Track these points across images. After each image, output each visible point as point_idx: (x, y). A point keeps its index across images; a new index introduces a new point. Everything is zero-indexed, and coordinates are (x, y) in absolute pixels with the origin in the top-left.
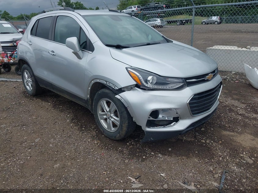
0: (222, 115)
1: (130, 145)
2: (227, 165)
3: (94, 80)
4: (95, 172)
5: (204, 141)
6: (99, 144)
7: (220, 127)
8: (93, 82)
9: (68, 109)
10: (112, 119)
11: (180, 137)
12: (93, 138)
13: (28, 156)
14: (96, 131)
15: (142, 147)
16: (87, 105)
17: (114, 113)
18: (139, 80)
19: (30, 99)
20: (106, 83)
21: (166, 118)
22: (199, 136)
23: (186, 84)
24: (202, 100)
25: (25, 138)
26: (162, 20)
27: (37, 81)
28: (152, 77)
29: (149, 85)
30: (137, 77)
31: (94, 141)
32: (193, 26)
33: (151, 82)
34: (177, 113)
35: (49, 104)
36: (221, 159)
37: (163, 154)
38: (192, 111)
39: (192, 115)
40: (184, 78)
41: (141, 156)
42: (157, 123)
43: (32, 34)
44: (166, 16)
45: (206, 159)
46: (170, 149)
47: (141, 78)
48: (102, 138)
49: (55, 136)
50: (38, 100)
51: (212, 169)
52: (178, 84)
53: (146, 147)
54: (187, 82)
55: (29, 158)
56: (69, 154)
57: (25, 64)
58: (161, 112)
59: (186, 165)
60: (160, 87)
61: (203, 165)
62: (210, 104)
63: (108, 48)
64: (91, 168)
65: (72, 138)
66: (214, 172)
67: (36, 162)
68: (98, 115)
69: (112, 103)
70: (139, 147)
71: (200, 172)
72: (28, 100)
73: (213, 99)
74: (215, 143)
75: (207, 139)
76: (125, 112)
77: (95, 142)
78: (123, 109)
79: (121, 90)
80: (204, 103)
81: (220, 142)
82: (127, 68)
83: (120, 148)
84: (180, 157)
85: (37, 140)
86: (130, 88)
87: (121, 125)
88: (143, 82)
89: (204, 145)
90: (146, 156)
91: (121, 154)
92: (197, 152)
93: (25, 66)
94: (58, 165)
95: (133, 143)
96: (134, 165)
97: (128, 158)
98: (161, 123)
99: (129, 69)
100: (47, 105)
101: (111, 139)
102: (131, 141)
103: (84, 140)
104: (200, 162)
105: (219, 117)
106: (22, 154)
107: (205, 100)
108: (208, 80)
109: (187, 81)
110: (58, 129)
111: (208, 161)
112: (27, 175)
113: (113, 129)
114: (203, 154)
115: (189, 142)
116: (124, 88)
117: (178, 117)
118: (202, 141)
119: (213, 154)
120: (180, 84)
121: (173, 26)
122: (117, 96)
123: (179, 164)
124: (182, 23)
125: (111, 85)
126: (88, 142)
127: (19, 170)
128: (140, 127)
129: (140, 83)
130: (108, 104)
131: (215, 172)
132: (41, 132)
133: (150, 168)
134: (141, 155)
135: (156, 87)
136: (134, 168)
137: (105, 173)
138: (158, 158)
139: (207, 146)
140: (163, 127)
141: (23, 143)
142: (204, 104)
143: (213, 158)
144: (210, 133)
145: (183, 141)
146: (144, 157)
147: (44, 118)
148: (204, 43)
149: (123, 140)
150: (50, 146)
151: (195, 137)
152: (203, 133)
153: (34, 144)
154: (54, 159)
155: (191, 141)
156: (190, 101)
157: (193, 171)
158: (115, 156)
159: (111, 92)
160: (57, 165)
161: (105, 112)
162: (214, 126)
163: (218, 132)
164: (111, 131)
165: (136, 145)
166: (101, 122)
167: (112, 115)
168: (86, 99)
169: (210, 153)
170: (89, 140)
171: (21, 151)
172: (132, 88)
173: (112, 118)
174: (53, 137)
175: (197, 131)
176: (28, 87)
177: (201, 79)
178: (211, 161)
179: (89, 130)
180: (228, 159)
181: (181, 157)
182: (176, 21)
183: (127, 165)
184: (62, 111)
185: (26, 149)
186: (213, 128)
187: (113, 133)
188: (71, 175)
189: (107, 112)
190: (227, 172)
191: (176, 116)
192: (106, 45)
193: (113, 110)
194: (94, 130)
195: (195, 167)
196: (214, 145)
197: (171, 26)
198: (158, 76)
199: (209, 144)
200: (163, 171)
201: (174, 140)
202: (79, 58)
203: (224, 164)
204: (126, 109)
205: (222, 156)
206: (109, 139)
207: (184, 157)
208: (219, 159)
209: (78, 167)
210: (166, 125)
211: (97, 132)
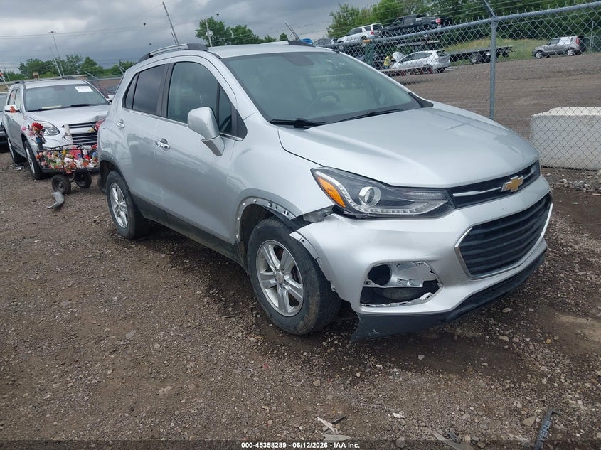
0: (562, 275)
1: (328, 348)
2: (561, 396)
3: (247, 200)
4: (246, 405)
5: (506, 339)
6: (259, 344)
7: (552, 305)
8: (244, 204)
9: (201, 267)
10: (287, 287)
11: (448, 329)
12: (249, 329)
13: (108, 369)
14: (257, 314)
15: (357, 352)
16: (235, 257)
17: (292, 272)
18: (341, 197)
19: (124, 247)
20: (271, 206)
21: (408, 283)
22: (495, 325)
23: (452, 203)
24: (495, 240)
25: (105, 330)
26: (441, 54)
27: (137, 206)
28: (369, 188)
29: (364, 208)
30: (334, 189)
31: (251, 337)
32: (494, 66)
33: (366, 199)
34: (432, 272)
35: (163, 255)
36: (545, 381)
37: (404, 368)
38: (469, 266)
39: (470, 274)
40: (446, 189)
41: (352, 372)
42: (388, 295)
43: (124, 105)
44: (444, 45)
45: (508, 382)
46: (421, 357)
47: (345, 192)
48: (267, 330)
49: (169, 326)
50: (139, 247)
51: (520, 406)
52: (433, 202)
53: (364, 351)
54: (454, 198)
55: (109, 372)
56: (193, 365)
57: (112, 170)
58: (394, 269)
59: (457, 395)
60: (390, 212)
61: (498, 396)
62: (517, 248)
63: (275, 129)
64: (238, 397)
65: (204, 330)
66: (523, 412)
67: (124, 381)
68: (260, 279)
69: (286, 251)
70: (348, 350)
71: (489, 412)
72: (120, 248)
73: (525, 236)
74: (535, 344)
75: (514, 334)
76: (314, 271)
77: (252, 339)
78: (309, 264)
79: (302, 221)
80: (501, 246)
81: (549, 341)
82: (313, 171)
83: (305, 353)
84: (443, 374)
85: (129, 335)
86: (321, 215)
87: (306, 299)
88: (349, 201)
89: (506, 347)
90: (363, 372)
91: (306, 366)
92: (486, 364)
93: (113, 173)
94: (169, 388)
95: (336, 342)
96: (333, 392)
97: (321, 376)
98: (396, 296)
99: (318, 173)
100: (158, 257)
101: (286, 333)
102: (332, 337)
103: (229, 335)
104: (493, 387)
105: (552, 281)
106: (96, 364)
107: (503, 240)
108: (508, 193)
109: (455, 195)
110: (176, 310)
111: (512, 385)
112: (103, 408)
113: (291, 309)
114: (501, 368)
115: (470, 339)
116: (307, 215)
117: (436, 281)
118: (501, 338)
119: (528, 369)
120: (438, 202)
121: (461, 68)
122: (294, 235)
123: (438, 393)
124: (483, 58)
125: (280, 210)
126: (237, 339)
127: (86, 398)
128: (348, 304)
129: (342, 203)
130: (278, 251)
131: (528, 412)
132: (140, 316)
133: (371, 399)
134: (352, 370)
135: (379, 211)
136: (333, 399)
137: (267, 408)
138: (391, 377)
139: (514, 349)
140: (401, 303)
141: (102, 340)
142: (501, 250)
143: (525, 379)
144: (523, 320)
145: (456, 337)
146: (358, 375)
147: (150, 286)
148: (535, 102)
149: (313, 335)
150: (156, 346)
151: (486, 329)
152: (508, 320)
153: (122, 343)
154: (161, 376)
155: (473, 337)
156: (463, 242)
157: (472, 408)
158: (293, 371)
159: (283, 225)
160: (165, 390)
161: (271, 270)
162: (536, 304)
163: (546, 316)
164: (287, 315)
165: (344, 346)
166: (265, 293)
167: (287, 277)
168: (233, 243)
169: (518, 366)
170: (240, 335)
171: (95, 357)
172: (326, 216)
173: (287, 284)
174: (164, 328)
175: (491, 315)
176: (119, 220)
177: (490, 189)
178: (520, 386)
179: (242, 312)
180: (563, 381)
181: (445, 376)
182: (470, 54)
183: (316, 391)
184: (187, 271)
185: (107, 354)
186: (534, 307)
187: (289, 319)
188: (193, 411)
189: (277, 270)
190: (559, 412)
191: (430, 278)
192: (271, 122)
193: (288, 267)
194: (252, 311)
195: (477, 399)
196: (532, 347)
197: (457, 67)
198: (384, 187)
199: (518, 344)
200: (400, 406)
201: (434, 336)
202: (217, 152)
203: (552, 394)
204: (314, 262)
205: (549, 376)
206: (284, 332)
207: (452, 376)
208: (541, 381)
209: (209, 393)
210: (409, 301)
211: (258, 316)
